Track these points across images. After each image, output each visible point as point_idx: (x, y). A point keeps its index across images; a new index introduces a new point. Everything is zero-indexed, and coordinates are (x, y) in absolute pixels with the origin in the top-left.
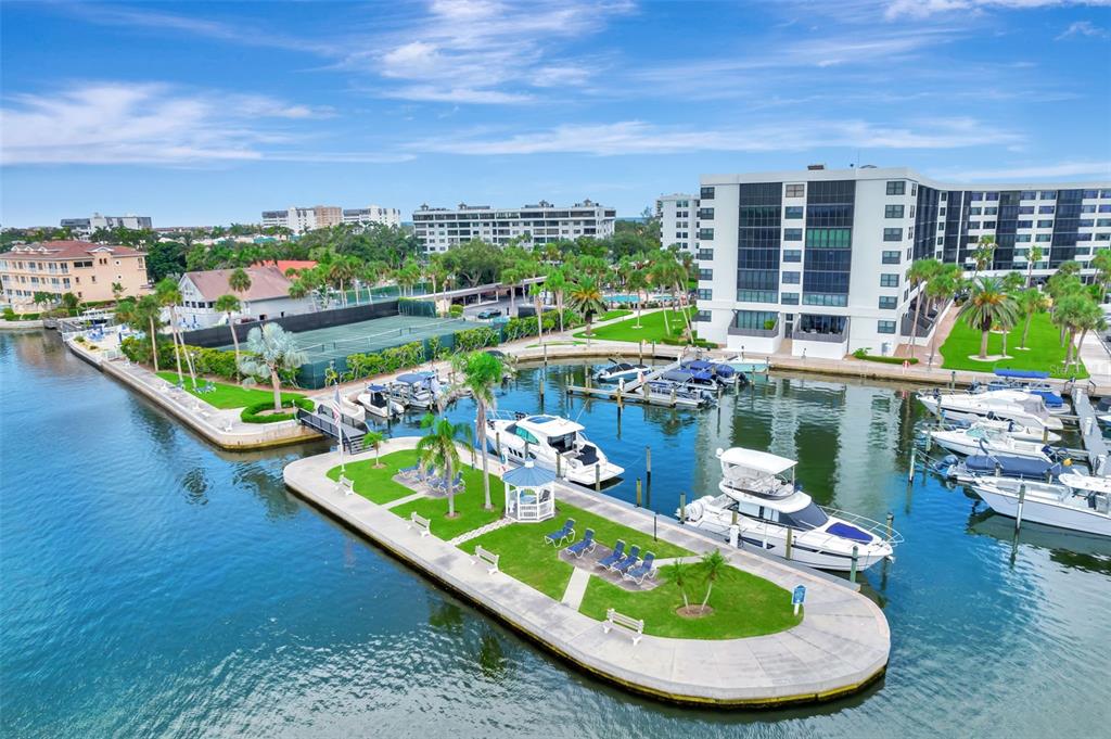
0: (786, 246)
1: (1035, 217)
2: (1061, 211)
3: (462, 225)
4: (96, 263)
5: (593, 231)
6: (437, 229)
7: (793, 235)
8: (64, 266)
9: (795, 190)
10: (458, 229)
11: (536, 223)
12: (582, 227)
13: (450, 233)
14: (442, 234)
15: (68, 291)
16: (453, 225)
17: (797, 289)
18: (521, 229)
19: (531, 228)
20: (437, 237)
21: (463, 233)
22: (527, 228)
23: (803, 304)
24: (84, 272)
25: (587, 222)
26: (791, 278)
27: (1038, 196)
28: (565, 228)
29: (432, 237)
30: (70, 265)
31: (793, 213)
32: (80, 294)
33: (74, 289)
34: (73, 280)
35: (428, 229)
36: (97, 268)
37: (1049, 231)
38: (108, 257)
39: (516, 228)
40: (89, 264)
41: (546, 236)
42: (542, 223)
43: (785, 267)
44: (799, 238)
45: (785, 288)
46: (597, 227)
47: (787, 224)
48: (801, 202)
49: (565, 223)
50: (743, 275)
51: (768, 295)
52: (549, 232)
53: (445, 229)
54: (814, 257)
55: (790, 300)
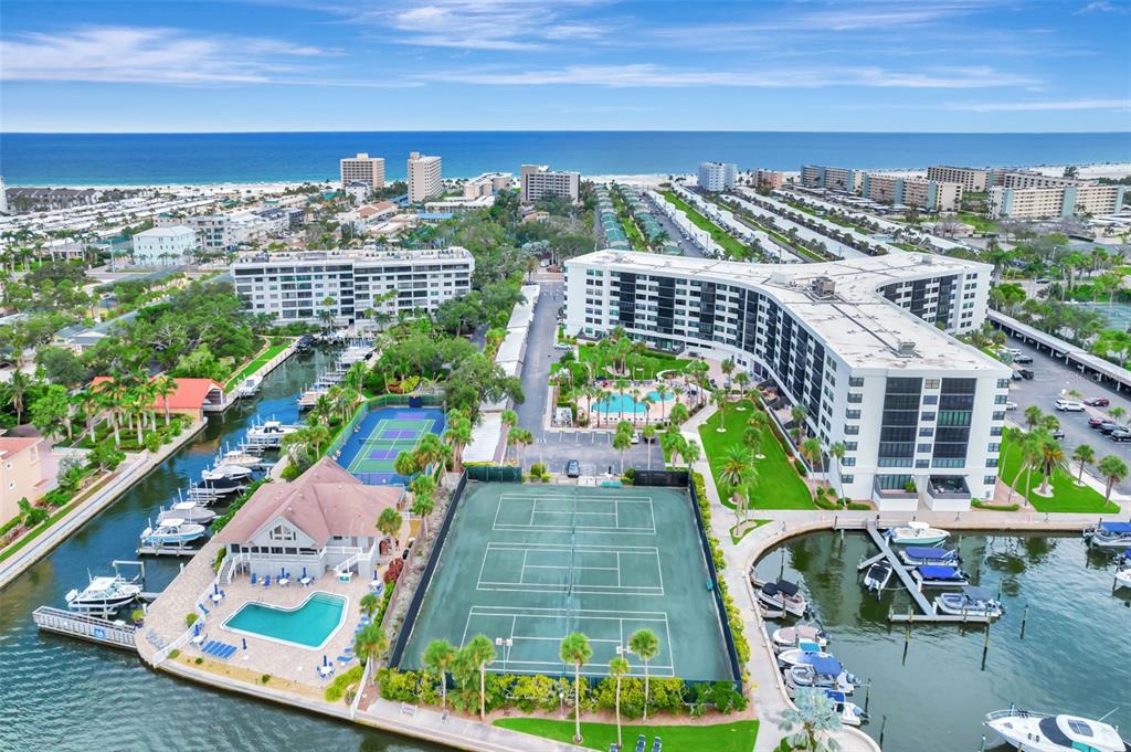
0: (922, 424)
3: (301, 278)
6: (266, 285)
7: (928, 417)
9: (931, 384)
10: (296, 282)
12: (453, 280)
13: (284, 287)
14: (273, 289)
16: (289, 278)
17: (928, 456)
19: (395, 282)
20: (266, 293)
21: (303, 286)
22: (390, 282)
23: (933, 467)
26: (924, 448)
29: (260, 293)
31: (930, 400)
35: (255, 284)
39: (376, 282)
43: (920, 440)
44: (932, 418)
45: (918, 456)
47: (923, 408)
48: (937, 392)
50: (884, 447)
51: (904, 462)
52: (416, 285)
53: (279, 283)
54: (942, 433)
55: (922, 464)
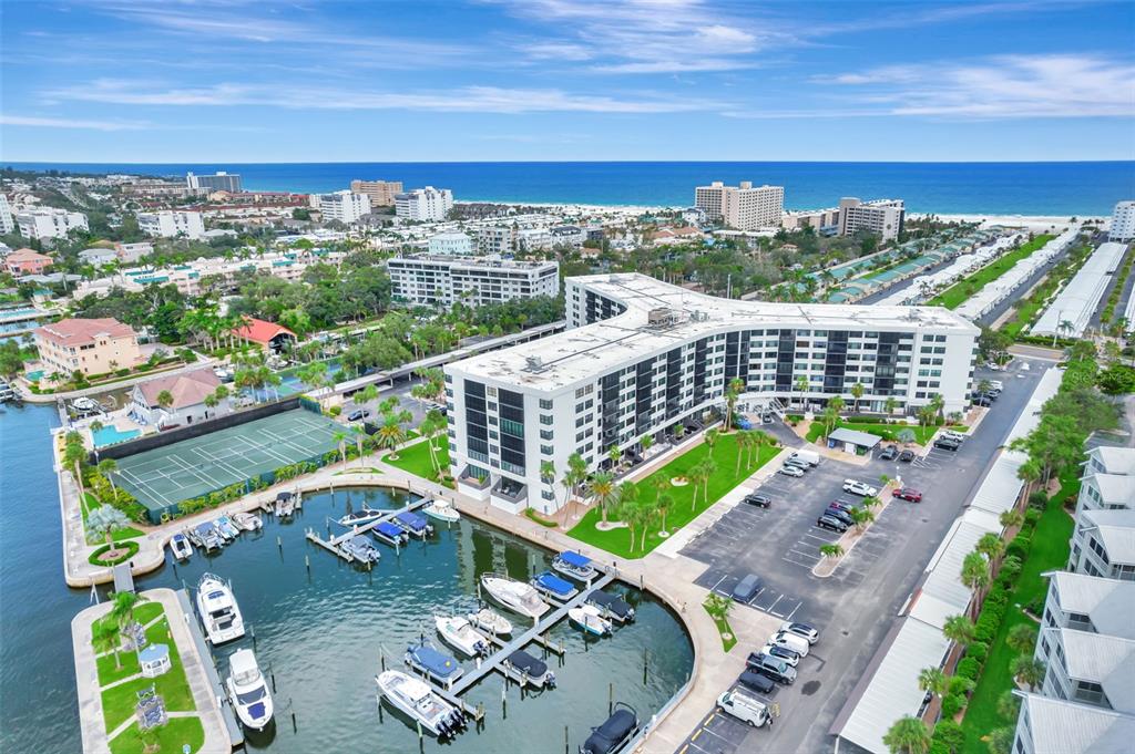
1: (810, 350)
2: (831, 346)
3: (427, 274)
4: (97, 345)
5: (528, 290)
6: (408, 275)
7: (492, 421)
8: (73, 350)
9: (491, 392)
10: (425, 276)
11: (483, 280)
12: (519, 287)
13: (418, 279)
14: (412, 279)
15: (77, 368)
16: (421, 273)
17: (498, 457)
18: (471, 284)
19: (479, 284)
20: (408, 282)
21: (429, 280)
22: (476, 283)
23: (502, 469)
24: (89, 353)
25: (523, 283)
26: (494, 449)
27: (812, 333)
28: (506, 286)
29: (405, 282)
30: (78, 349)
31: (492, 406)
32: (86, 370)
33: (81, 367)
34: (80, 360)
35: (401, 275)
36: (98, 349)
37: (823, 362)
38: (107, 339)
39: (467, 283)
40: (92, 346)
41: (490, 291)
42: (487, 281)
44: (496, 424)
45: (492, 455)
46: (531, 287)
48: (496, 400)
49: (506, 282)
50: (470, 441)
51: (484, 458)
52: (494, 288)
53: (415, 276)
55: (495, 464)
